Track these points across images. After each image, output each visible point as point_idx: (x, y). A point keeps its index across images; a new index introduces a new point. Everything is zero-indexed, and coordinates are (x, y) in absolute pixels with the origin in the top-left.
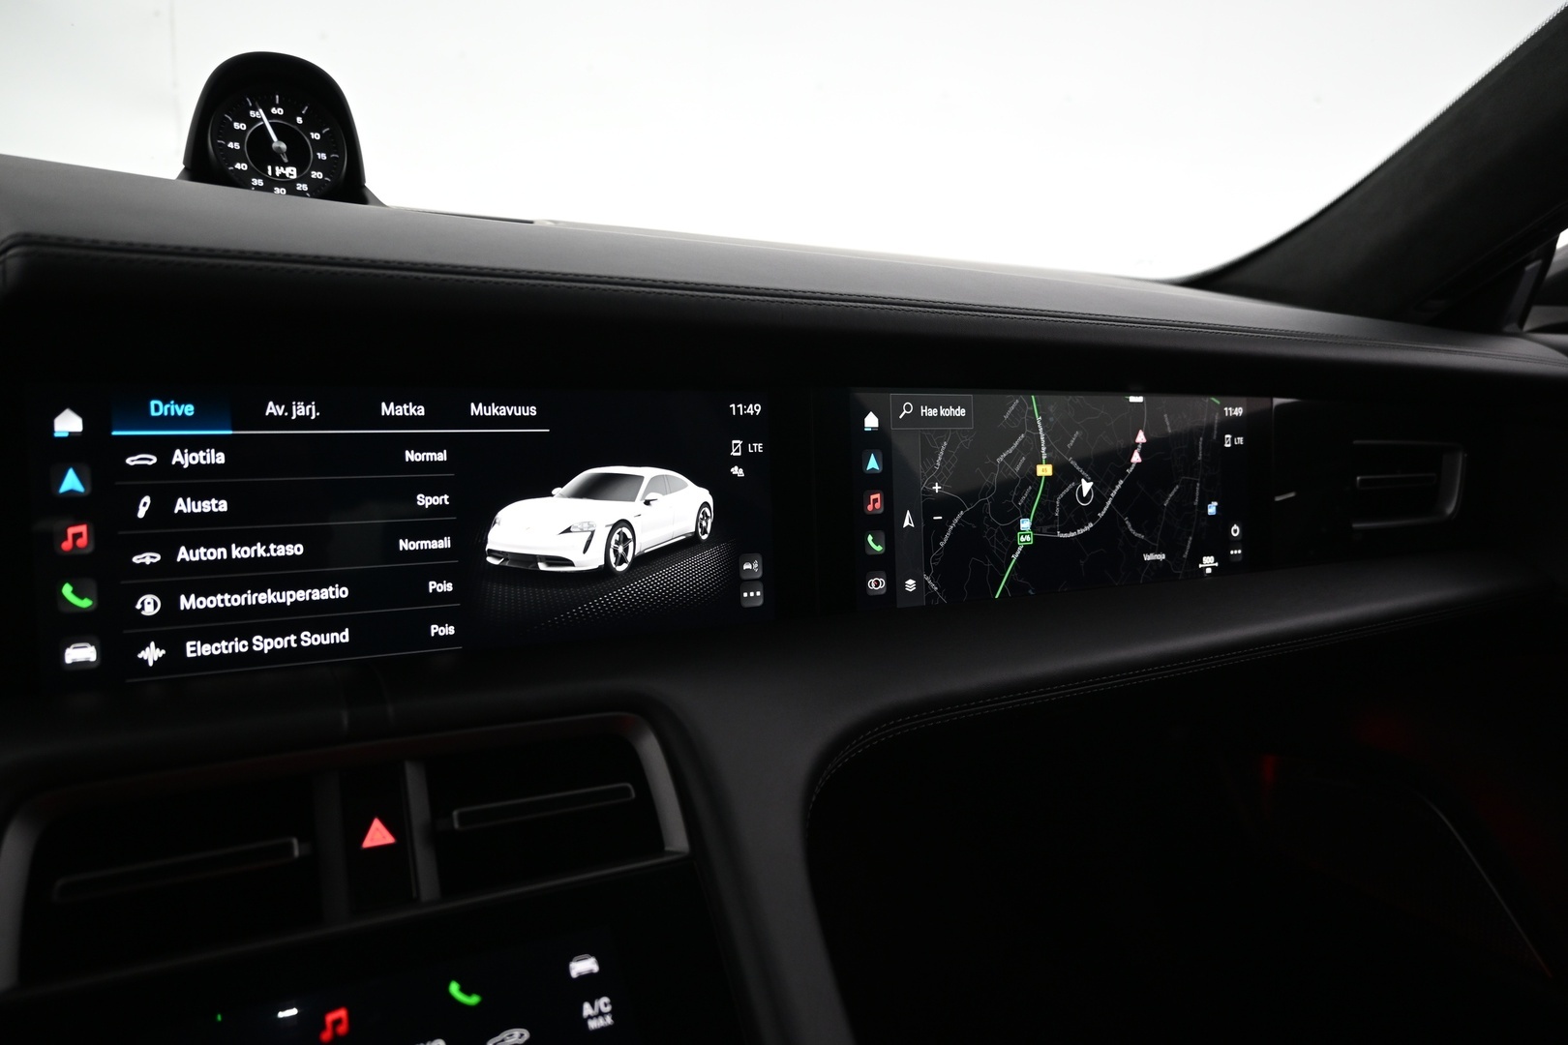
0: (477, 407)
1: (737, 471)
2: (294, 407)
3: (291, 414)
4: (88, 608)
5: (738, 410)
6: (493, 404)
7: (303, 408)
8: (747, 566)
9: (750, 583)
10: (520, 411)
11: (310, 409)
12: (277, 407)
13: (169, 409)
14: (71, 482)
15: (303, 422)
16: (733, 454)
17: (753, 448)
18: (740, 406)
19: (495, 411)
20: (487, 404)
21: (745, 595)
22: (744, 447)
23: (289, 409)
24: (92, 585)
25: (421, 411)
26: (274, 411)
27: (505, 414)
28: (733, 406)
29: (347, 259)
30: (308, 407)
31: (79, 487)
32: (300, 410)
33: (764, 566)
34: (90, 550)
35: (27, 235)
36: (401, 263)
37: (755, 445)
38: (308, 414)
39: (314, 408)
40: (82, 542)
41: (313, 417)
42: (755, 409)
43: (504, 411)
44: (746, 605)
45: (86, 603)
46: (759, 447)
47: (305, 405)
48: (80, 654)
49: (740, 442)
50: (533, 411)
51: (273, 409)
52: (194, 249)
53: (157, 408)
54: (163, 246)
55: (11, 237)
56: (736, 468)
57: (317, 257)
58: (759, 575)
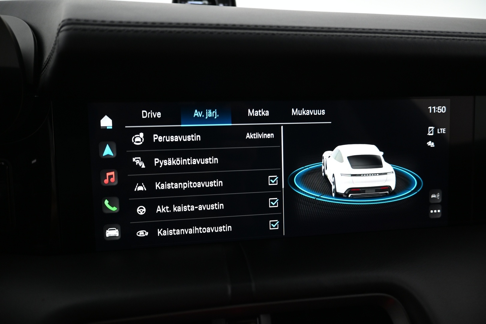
0: (295, 111)
1: (431, 144)
2: (207, 112)
3: (205, 116)
4: (115, 211)
5: (433, 110)
6: (303, 109)
7: (211, 112)
8: (433, 196)
9: (435, 206)
10: (317, 113)
11: (214, 114)
12: (199, 112)
13: (150, 115)
14: (108, 151)
15: (211, 120)
16: (429, 134)
17: (440, 131)
18: (434, 107)
19: (304, 113)
20: (300, 109)
21: (432, 211)
22: (435, 130)
23: (204, 114)
24: (117, 200)
25: (267, 113)
26: (197, 115)
27: (309, 114)
28: (430, 107)
29: (234, 25)
30: (214, 112)
31: (111, 154)
32: (210, 114)
33: (443, 196)
34: (116, 183)
35: (69, 20)
36: (264, 26)
37: (441, 129)
38: (213, 116)
39: (216, 112)
40: (113, 180)
41: (216, 118)
42: (442, 110)
43: (309, 112)
44: (432, 217)
45: (114, 209)
46: (443, 130)
47: (212, 112)
48: (112, 233)
49: (433, 128)
50: (323, 112)
51: (197, 114)
52: (154, 23)
53: (145, 114)
54: (138, 23)
55: (63, 21)
56: (430, 142)
57: (218, 25)
58: (440, 201)
